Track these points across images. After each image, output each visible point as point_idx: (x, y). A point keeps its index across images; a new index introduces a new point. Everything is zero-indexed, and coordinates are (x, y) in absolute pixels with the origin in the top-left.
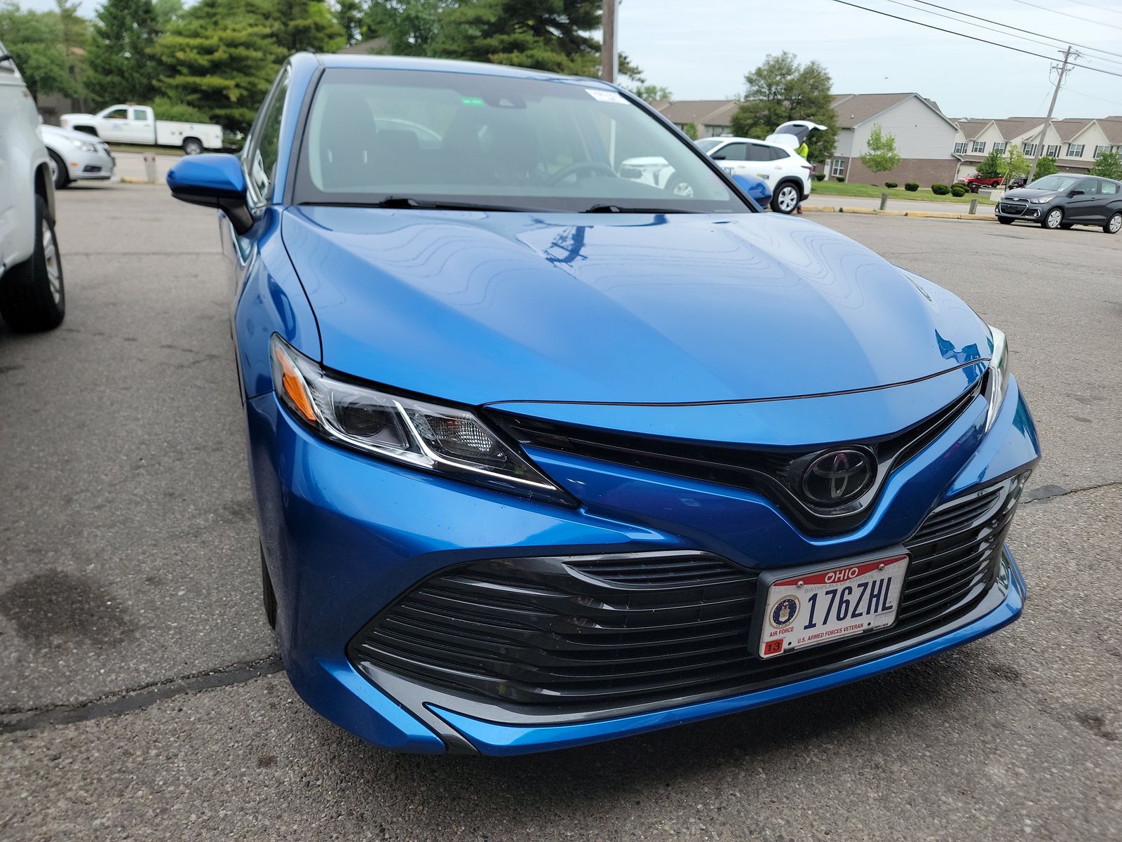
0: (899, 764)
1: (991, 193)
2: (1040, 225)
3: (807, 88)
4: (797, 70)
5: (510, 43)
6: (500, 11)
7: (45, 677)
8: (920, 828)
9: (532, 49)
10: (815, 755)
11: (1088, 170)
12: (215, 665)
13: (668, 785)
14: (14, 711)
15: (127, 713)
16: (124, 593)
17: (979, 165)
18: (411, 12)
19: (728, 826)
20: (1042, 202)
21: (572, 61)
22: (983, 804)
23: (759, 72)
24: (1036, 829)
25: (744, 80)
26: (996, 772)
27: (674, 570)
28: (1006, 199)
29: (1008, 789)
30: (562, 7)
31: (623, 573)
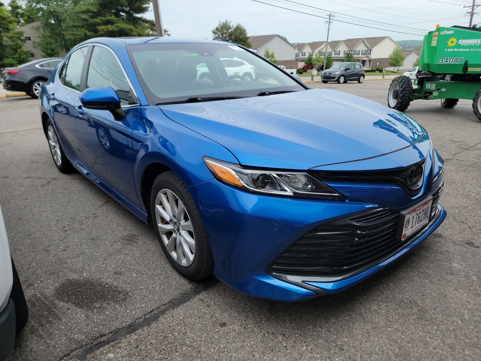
0: (428, 270)
1: (312, 72)
2: (337, 82)
3: (238, 34)
4: (232, 27)
5: (106, 21)
6: (98, 6)
7: (105, 320)
8: (447, 287)
9: (117, 23)
10: (402, 274)
11: (343, 60)
12: (172, 297)
13: (365, 295)
14: (102, 336)
15: (152, 323)
16: (108, 280)
17: (305, 61)
18: (51, 9)
19: (393, 302)
20: (337, 74)
21: (136, 28)
22: (459, 275)
23: (217, 29)
24: (477, 278)
25: (212, 33)
26: (455, 265)
27: (378, 216)
28: (324, 74)
29: (462, 269)
30: (127, 4)
31: (365, 220)
